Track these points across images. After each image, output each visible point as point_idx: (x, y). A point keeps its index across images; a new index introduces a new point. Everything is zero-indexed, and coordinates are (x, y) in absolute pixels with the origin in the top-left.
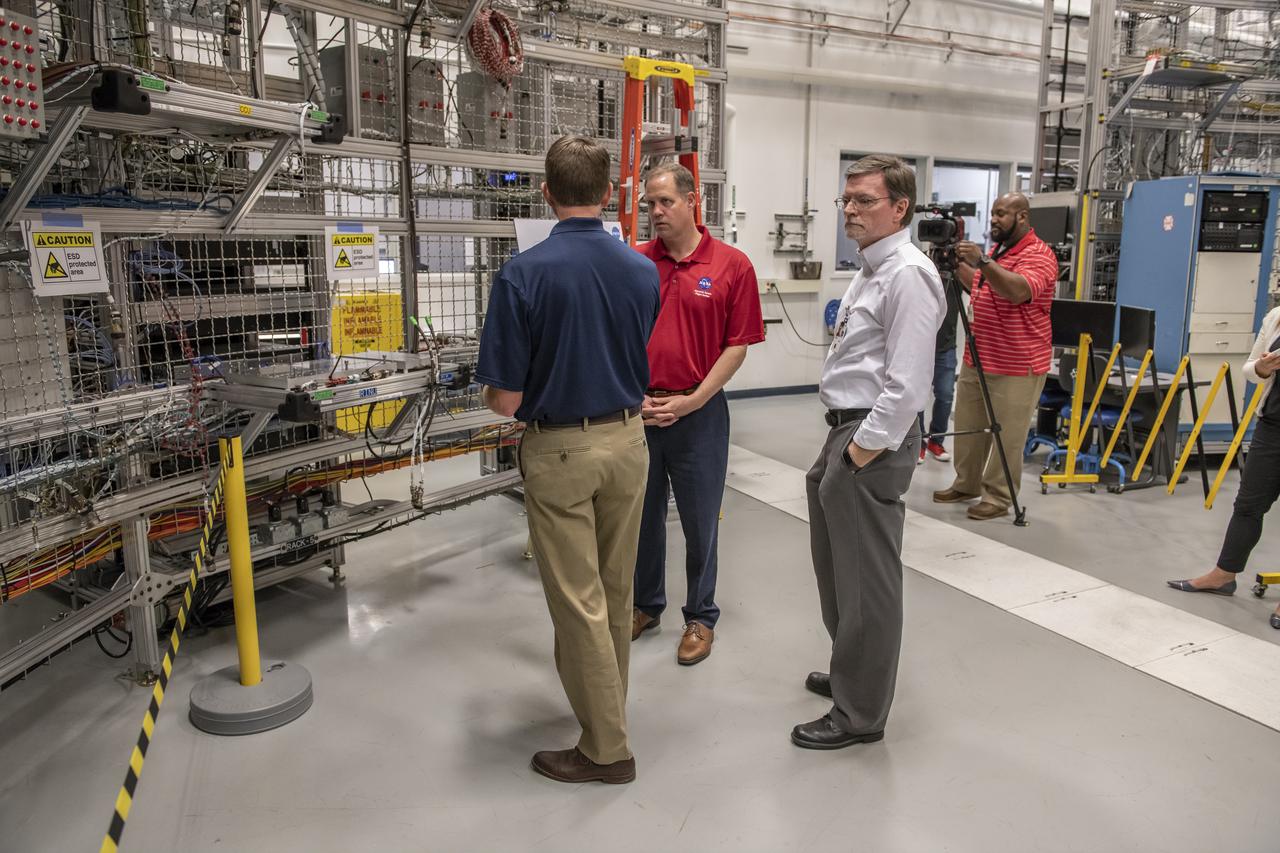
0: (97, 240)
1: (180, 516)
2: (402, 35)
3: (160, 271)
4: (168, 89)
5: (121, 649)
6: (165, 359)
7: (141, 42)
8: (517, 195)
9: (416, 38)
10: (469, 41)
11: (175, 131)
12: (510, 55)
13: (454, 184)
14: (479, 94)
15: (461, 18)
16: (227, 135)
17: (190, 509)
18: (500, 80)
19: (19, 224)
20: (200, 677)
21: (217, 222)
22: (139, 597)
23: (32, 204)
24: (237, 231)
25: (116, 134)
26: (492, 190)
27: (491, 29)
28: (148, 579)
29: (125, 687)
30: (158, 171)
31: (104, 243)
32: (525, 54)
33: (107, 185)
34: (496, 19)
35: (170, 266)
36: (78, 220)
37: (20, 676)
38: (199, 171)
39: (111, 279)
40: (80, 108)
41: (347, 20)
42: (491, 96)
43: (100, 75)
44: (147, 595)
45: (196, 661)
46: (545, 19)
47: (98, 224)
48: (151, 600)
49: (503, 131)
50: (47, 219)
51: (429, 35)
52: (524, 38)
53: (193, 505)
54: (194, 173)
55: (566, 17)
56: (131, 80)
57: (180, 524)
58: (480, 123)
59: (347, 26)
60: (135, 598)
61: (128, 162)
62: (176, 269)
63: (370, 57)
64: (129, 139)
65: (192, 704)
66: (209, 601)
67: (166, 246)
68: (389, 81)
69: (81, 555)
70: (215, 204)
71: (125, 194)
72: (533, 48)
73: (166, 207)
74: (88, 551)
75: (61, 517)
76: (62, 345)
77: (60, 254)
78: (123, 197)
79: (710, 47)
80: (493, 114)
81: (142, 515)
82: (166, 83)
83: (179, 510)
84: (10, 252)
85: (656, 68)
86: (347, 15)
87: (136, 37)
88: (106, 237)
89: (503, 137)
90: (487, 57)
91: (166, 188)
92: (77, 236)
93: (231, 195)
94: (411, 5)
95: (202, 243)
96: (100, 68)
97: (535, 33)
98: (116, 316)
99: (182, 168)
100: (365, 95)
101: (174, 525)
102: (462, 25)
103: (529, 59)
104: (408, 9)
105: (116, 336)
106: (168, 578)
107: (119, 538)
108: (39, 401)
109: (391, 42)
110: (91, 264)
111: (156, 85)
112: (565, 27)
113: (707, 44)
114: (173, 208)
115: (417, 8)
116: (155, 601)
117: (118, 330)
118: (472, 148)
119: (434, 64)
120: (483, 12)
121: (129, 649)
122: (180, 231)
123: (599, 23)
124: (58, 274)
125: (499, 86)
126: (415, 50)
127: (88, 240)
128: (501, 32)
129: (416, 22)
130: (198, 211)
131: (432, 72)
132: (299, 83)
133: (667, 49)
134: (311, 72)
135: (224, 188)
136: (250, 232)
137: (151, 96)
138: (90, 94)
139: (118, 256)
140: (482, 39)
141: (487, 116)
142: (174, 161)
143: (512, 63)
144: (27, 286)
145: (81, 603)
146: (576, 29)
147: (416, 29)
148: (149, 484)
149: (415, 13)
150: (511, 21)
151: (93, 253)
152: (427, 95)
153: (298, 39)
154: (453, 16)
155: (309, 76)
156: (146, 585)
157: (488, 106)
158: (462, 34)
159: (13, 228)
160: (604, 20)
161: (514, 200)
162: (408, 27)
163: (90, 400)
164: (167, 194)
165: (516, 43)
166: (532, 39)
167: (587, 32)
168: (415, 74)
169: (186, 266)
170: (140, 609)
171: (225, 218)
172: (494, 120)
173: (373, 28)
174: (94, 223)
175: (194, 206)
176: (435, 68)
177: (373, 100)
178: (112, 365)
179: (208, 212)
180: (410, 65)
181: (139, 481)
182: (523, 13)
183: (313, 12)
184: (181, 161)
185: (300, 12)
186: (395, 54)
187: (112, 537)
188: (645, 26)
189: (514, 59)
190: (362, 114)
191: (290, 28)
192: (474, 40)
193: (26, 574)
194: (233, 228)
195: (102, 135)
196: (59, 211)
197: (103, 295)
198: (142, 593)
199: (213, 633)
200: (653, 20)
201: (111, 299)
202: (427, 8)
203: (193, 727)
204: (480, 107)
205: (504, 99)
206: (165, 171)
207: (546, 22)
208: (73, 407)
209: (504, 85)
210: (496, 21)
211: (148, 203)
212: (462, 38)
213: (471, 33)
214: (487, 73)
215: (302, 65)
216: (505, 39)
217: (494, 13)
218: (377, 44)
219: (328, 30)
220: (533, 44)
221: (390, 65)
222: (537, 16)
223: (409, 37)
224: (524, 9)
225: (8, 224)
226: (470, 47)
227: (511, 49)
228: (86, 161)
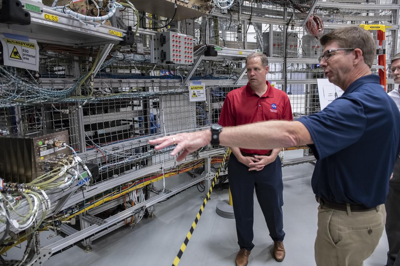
0: (204, 88)
1: (218, 158)
2: (286, 27)
3: (218, 95)
4: (222, 49)
5: (202, 190)
6: (218, 118)
7: (217, 37)
8: (320, 71)
9: (290, 27)
10: (306, 26)
11: (224, 59)
12: (319, 29)
13: (299, 69)
14: (309, 42)
15: (304, 19)
16: (236, 59)
17: (221, 157)
18: (316, 37)
19: (187, 84)
20: (220, 201)
21: (233, 82)
22: (207, 177)
23: (191, 79)
24: (238, 85)
25: (210, 61)
26: (311, 70)
27: (314, 21)
28: (210, 173)
29: (202, 200)
30: (219, 70)
31: (206, 88)
32: (324, 28)
33: (207, 74)
34: (315, 18)
35: (221, 94)
36: (200, 83)
37: (180, 192)
38: (229, 69)
39: (207, 97)
40: (202, 56)
41: (270, 25)
42: (313, 42)
43: (206, 47)
44: (209, 178)
45: (219, 197)
46: (332, 16)
47: (205, 83)
48: (210, 179)
49: (316, 52)
50: (194, 83)
51: (294, 26)
52: (324, 23)
53: (222, 156)
54: (228, 70)
55: (339, 14)
56: (213, 48)
57: (218, 160)
58: (309, 50)
59: (270, 26)
60: (206, 178)
61: (212, 68)
62: (222, 95)
63: (277, 34)
64: (213, 62)
65: (217, 207)
66: (224, 182)
67: (220, 89)
68: (281, 40)
69: (195, 165)
70: (233, 77)
71: (211, 76)
72: (327, 26)
73: (220, 79)
74: (197, 164)
75: (191, 155)
76: (195, 113)
77: (196, 91)
78: (211, 77)
79: (392, 18)
80: (313, 47)
81: (210, 157)
82: (222, 48)
83: (218, 157)
84: (185, 91)
85: (371, 27)
86: (270, 23)
87: (216, 36)
88: (206, 87)
89: (315, 54)
90: (312, 30)
91: (221, 74)
92: (200, 87)
93: (237, 75)
94: (289, 18)
95: (229, 88)
96: (207, 46)
97: (328, 21)
98: (207, 106)
99: (225, 69)
100: (274, 45)
101: (217, 161)
102: (305, 21)
103: (326, 29)
104: (288, 19)
105: (207, 112)
106: (214, 174)
107: (204, 162)
108: (189, 127)
109: (283, 29)
110: (203, 94)
111: (219, 49)
112: (338, 18)
113: (391, 17)
114: (222, 79)
115: (291, 18)
116: (211, 179)
117: (207, 110)
118: (306, 58)
119: (295, 34)
120: (311, 17)
121: (204, 190)
122: (224, 85)
123: (350, 15)
124: (195, 96)
125: (315, 38)
126: (289, 30)
127: (202, 88)
128: (317, 22)
129: (290, 22)
130: (228, 80)
131: (295, 36)
132: (256, 43)
133: (376, 20)
134: (260, 40)
135: (235, 73)
136: (241, 85)
137: (218, 52)
138: (204, 52)
139: (209, 92)
140: (310, 25)
141: (311, 48)
142: (223, 67)
143: (320, 31)
144: (188, 99)
145: (195, 177)
146: (342, 18)
147: (290, 25)
148: (212, 149)
149: (290, 20)
150: (320, 18)
151: (203, 91)
152: (293, 43)
153: (257, 31)
154: (302, 19)
155: (259, 41)
156: (209, 175)
157: (311, 44)
158: (304, 24)
159: (186, 85)
160: (352, 14)
161: (318, 73)
162: (288, 24)
163: (200, 127)
164: (221, 75)
165: (321, 25)
166: (327, 23)
167: (346, 18)
168: (289, 38)
169: (224, 94)
170: (207, 181)
171: (235, 81)
172: (313, 49)
173: (278, 26)
174: (204, 83)
175: (227, 78)
176: (295, 35)
177: (277, 46)
178: (205, 119)
179: (231, 80)
180: (288, 35)
181: (210, 148)
182: (324, 15)
183: (261, 24)
184: (225, 67)
185: (257, 24)
186: (283, 33)
187: (202, 162)
188: (368, 14)
189: (320, 30)
190: (273, 50)
191: (255, 29)
192: (308, 26)
193: (183, 168)
194: (237, 84)
195: (207, 62)
196: (196, 81)
197: (205, 101)
198: (208, 177)
199: (224, 190)
200: (371, 11)
201: (206, 102)
202: (294, 18)
203: (217, 214)
204: (309, 46)
205: (317, 42)
206: (221, 69)
207: (332, 17)
208: (196, 129)
209: (317, 38)
210: (315, 19)
211: (216, 78)
212: (304, 25)
213: (307, 24)
214: (312, 35)
215: (257, 38)
216: (318, 24)
217: (315, 16)
218: (279, 30)
219: (265, 28)
220: (327, 24)
221: (282, 35)
222: (329, 16)
223: (288, 27)
224: (325, 14)
225: (185, 84)
226: (306, 28)
227: (320, 27)
228: (203, 68)
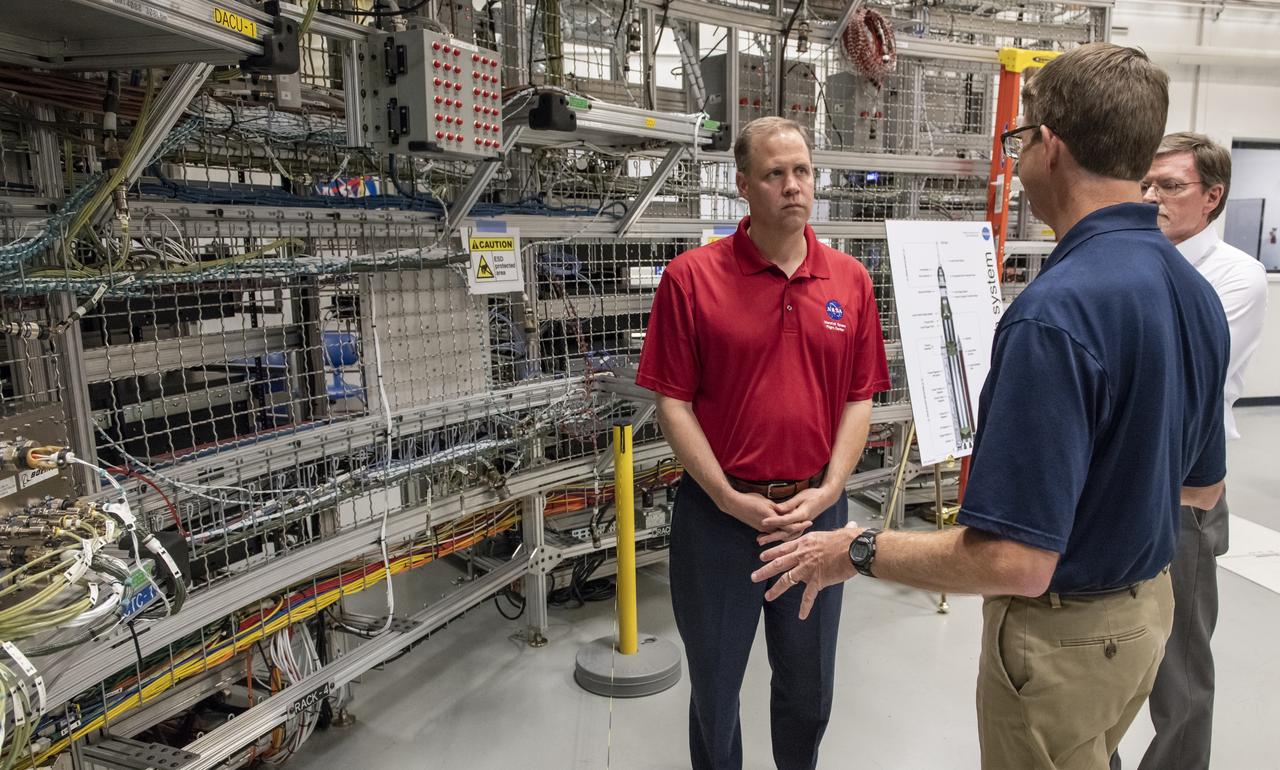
0: (517, 244)
1: (570, 496)
2: (780, 41)
3: (564, 272)
4: (589, 107)
5: (515, 612)
6: (565, 353)
7: (556, 62)
8: (883, 196)
9: (793, 43)
10: (843, 42)
11: (580, 143)
12: (884, 54)
13: (822, 186)
14: (850, 94)
15: (836, 19)
16: (624, 146)
17: (577, 490)
18: (872, 80)
19: (459, 231)
20: (580, 644)
21: (611, 227)
22: (535, 565)
23: (472, 214)
24: (628, 235)
25: (534, 148)
26: (858, 191)
27: (866, 29)
28: (543, 551)
29: (517, 645)
30: (565, 181)
31: (521, 247)
32: (898, 52)
33: (525, 195)
34: (870, 18)
35: (570, 267)
36: (501, 227)
37: (444, 626)
38: (599, 180)
39: (525, 280)
40: (519, 126)
41: (730, 29)
42: (861, 96)
43: (536, 97)
44: (541, 565)
45: (575, 630)
46: (918, 15)
47: (518, 229)
48: (543, 570)
49: (872, 131)
50: (482, 227)
51: (806, 39)
52: (897, 35)
53: (580, 486)
54: (594, 181)
55: (940, 11)
56: (562, 101)
57: (570, 503)
58: (850, 125)
59: (729, 35)
60: (532, 567)
61: (542, 173)
62: (576, 271)
63: (750, 64)
64: (545, 152)
65: (577, 664)
66: (587, 576)
67: (568, 249)
68: (764, 86)
69: (492, 524)
70: (610, 210)
71: (539, 202)
72: (905, 45)
73: (570, 214)
74: (498, 520)
75: (480, 490)
76: (486, 337)
77: (489, 257)
78: (535, 206)
79: (1093, 33)
80: (862, 114)
81: (540, 493)
82: (587, 101)
83: (570, 491)
84: (452, 256)
85: (1034, 59)
86: (730, 25)
87: (551, 59)
88: (526, 241)
89: (872, 137)
90: (861, 57)
91: (571, 196)
92: (502, 240)
93: (624, 201)
94: (789, 10)
95: (598, 247)
96: (537, 93)
97: (908, 30)
98: (529, 312)
99: (585, 178)
100: (743, 101)
101: (564, 504)
102: (837, 26)
103: (899, 56)
104: (786, 14)
105: (528, 331)
106: (557, 551)
107: (520, 513)
108: (468, 387)
109: (768, 48)
110: (512, 266)
111: (579, 104)
112: (938, 20)
113: (1089, 30)
114: (577, 214)
115: (795, 13)
116: (547, 571)
117: (531, 325)
118: (841, 149)
119: (808, 67)
120: (858, 12)
121: (522, 612)
122: (583, 235)
123: (973, 14)
124: (487, 275)
125: (870, 85)
126: (791, 53)
127: (510, 244)
128: (875, 31)
129: (793, 27)
130: (597, 218)
131: (806, 75)
132: (681, 92)
133: (1045, 37)
134: (693, 81)
135: (618, 194)
136: (638, 235)
137: (577, 115)
138: (527, 114)
139: (531, 260)
140: (856, 39)
141: (857, 117)
142: (578, 171)
143: (885, 62)
144: (464, 285)
145: (480, 572)
146: (949, 23)
147: (794, 34)
148: (549, 466)
149: (793, 18)
150: (884, 19)
151: (512, 256)
152: (800, 98)
153: (683, 50)
154: (828, 17)
155: (691, 85)
156: (541, 556)
157: (858, 106)
158: (836, 36)
159: (455, 235)
160: (979, 11)
161: (879, 200)
162: (785, 33)
163: (505, 388)
164: (571, 201)
165: (889, 42)
166: (904, 36)
167: (963, 25)
168: (789, 78)
169: (584, 269)
170: (534, 577)
171: (618, 223)
172: (863, 120)
173: (752, 35)
174: (515, 228)
175: (594, 213)
176: (808, 71)
177: (750, 106)
178: (523, 357)
179: (605, 218)
180: (786, 68)
181: (539, 463)
182: (897, 10)
183: (697, 24)
184: (585, 171)
185: (685, 24)
186: (772, 60)
187: (516, 510)
188: (1021, 15)
189: (887, 57)
190: (740, 119)
191: (677, 40)
192: (849, 41)
193: (450, 537)
194: (625, 233)
195: (524, 150)
196: (489, 219)
197: (520, 293)
198: (537, 563)
199: (589, 605)
200: (1032, 8)
201: (526, 297)
202: (805, 13)
203: (578, 687)
204: (849, 109)
205: (875, 100)
206: (571, 180)
207: (919, 19)
208: (492, 393)
209: (875, 84)
210: (871, 21)
211: (556, 210)
212: (836, 39)
213: (845, 34)
214: (860, 74)
215: (685, 75)
216: (878, 38)
217: (869, 11)
218: (756, 51)
219: (711, 39)
220: (906, 41)
221: (766, 70)
222: (911, 12)
223: (786, 42)
224: (899, 6)
225: (452, 231)
226: (844, 48)
227: (885, 48)
228: (509, 173)
